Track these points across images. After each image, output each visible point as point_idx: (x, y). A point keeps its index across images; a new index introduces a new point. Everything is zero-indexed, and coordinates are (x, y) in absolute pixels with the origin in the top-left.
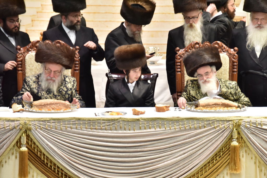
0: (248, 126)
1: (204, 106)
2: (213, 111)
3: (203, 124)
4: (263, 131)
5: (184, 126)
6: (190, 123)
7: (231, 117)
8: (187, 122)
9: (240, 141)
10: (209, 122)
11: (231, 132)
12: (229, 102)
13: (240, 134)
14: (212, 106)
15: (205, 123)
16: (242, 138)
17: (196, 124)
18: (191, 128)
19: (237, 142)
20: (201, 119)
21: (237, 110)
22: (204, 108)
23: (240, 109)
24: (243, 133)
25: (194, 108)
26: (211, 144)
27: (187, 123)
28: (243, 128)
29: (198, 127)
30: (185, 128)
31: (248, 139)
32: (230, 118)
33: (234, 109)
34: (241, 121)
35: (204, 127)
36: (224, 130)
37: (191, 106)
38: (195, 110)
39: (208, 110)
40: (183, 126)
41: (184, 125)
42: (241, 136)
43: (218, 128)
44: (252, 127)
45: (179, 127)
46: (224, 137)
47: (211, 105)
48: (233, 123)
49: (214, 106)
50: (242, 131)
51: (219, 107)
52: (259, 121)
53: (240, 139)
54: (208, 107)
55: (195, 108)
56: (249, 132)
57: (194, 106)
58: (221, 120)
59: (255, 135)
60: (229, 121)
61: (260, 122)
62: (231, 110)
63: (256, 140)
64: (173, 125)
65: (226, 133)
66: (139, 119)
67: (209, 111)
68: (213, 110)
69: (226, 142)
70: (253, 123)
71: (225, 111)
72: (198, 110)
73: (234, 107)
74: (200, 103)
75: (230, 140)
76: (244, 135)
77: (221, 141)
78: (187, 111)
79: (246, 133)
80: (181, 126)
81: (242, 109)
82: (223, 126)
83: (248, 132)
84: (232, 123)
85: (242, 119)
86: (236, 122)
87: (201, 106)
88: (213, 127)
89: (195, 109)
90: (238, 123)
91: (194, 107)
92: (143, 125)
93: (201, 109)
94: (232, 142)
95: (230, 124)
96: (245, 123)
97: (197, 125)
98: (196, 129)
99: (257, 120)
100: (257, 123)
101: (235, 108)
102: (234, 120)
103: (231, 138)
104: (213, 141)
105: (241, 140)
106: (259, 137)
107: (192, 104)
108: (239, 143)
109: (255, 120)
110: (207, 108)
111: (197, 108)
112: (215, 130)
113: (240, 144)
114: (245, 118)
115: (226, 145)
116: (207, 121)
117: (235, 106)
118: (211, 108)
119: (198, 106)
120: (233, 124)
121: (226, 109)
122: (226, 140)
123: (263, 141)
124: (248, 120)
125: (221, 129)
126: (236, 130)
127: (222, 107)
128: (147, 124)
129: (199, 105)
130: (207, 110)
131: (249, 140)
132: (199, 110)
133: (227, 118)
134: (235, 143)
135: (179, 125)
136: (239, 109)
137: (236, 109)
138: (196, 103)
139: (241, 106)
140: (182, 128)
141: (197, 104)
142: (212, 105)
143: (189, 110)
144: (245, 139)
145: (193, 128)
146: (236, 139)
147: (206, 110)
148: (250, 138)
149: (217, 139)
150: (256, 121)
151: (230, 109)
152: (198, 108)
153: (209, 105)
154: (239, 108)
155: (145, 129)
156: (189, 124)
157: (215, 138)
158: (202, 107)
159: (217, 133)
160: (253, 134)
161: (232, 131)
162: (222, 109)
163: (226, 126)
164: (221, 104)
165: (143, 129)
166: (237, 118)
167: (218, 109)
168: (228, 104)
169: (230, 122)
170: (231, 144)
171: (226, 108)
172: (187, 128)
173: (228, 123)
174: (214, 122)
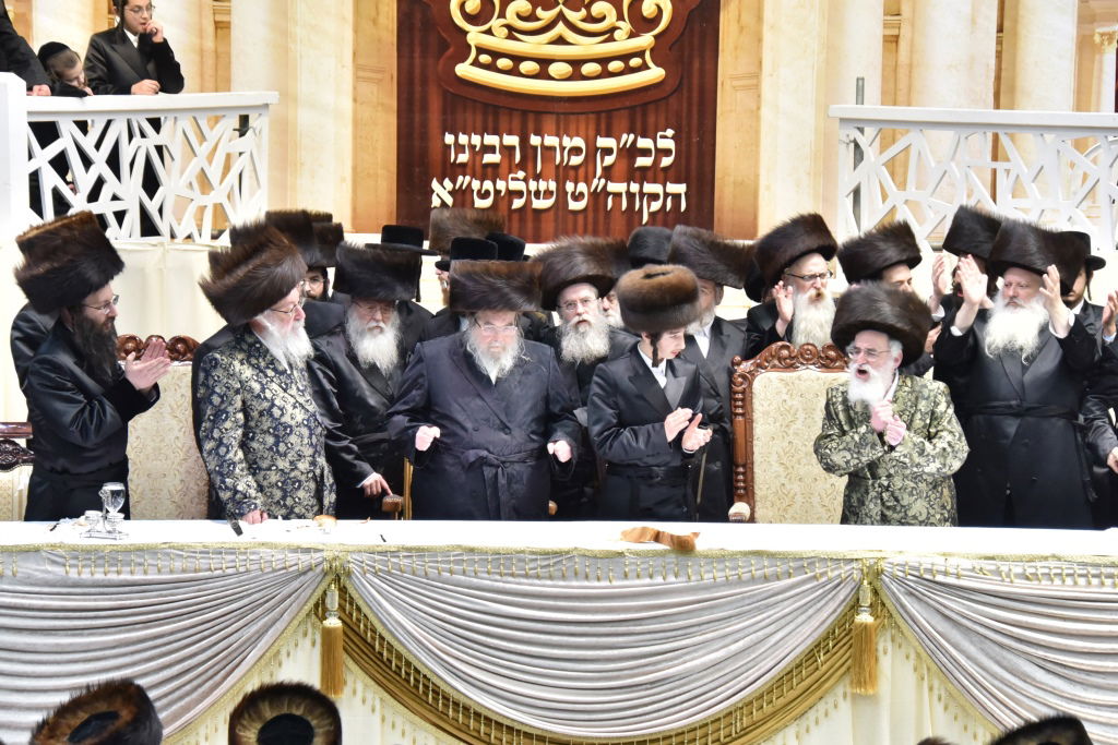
0: (901, 574)
3: (785, 567)
4: (938, 587)
5: (737, 572)
6: (752, 565)
7: (856, 551)
8: (745, 561)
9: (879, 613)
10: (800, 563)
11: (854, 590)
13: (878, 595)
15: (791, 564)
16: (883, 605)
17: (767, 568)
18: (756, 576)
19: (870, 614)
20: (780, 554)
24: (886, 593)
26: (803, 617)
27: (745, 565)
28: (887, 580)
29: (772, 575)
30: (740, 578)
31: (898, 607)
32: (854, 553)
34: (883, 562)
35: (787, 575)
36: (838, 585)
40: (733, 572)
41: (735, 569)
42: (882, 601)
43: (823, 579)
44: (909, 577)
45: (724, 574)
46: (838, 602)
48: (860, 566)
50: (884, 588)
52: (926, 562)
53: (878, 606)
56: (903, 590)
58: (831, 559)
59: (917, 597)
60: (852, 560)
61: (929, 567)
63: (920, 610)
64: (708, 568)
65: (842, 591)
66: (622, 553)
69: (842, 615)
70: (912, 568)
75: (852, 611)
76: (888, 597)
77: (831, 610)
79: (894, 593)
80: (728, 572)
82: (836, 573)
83: (899, 590)
84: (858, 567)
85: (885, 558)
86: (868, 565)
88: (809, 575)
90: (876, 568)
92: (633, 567)
94: (858, 614)
95: (853, 568)
96: (891, 566)
97: (770, 571)
98: (766, 579)
99: (922, 560)
100: (922, 568)
102: (864, 560)
103: (855, 606)
105: (881, 611)
106: (926, 603)
108: (877, 618)
109: (918, 559)
112: (815, 583)
113: (879, 621)
114: (894, 555)
115: (843, 621)
116: (795, 559)
120: (862, 570)
122: (842, 610)
123: (936, 614)
124: (899, 559)
125: (830, 580)
126: (870, 583)
128: (642, 566)
131: (902, 611)
133: (845, 554)
134: (865, 618)
135: (723, 570)
140: (730, 578)
144: (891, 608)
145: (760, 578)
146: (867, 607)
148: (903, 606)
149: (819, 605)
150: (921, 565)
155: (638, 577)
156: (749, 567)
157: (815, 604)
159: (821, 591)
160: (911, 594)
161: (858, 587)
163: (843, 574)
165: (633, 579)
166: (872, 553)
169: (854, 565)
170: (856, 620)
172: (746, 576)
173: (848, 567)
174: (813, 563)
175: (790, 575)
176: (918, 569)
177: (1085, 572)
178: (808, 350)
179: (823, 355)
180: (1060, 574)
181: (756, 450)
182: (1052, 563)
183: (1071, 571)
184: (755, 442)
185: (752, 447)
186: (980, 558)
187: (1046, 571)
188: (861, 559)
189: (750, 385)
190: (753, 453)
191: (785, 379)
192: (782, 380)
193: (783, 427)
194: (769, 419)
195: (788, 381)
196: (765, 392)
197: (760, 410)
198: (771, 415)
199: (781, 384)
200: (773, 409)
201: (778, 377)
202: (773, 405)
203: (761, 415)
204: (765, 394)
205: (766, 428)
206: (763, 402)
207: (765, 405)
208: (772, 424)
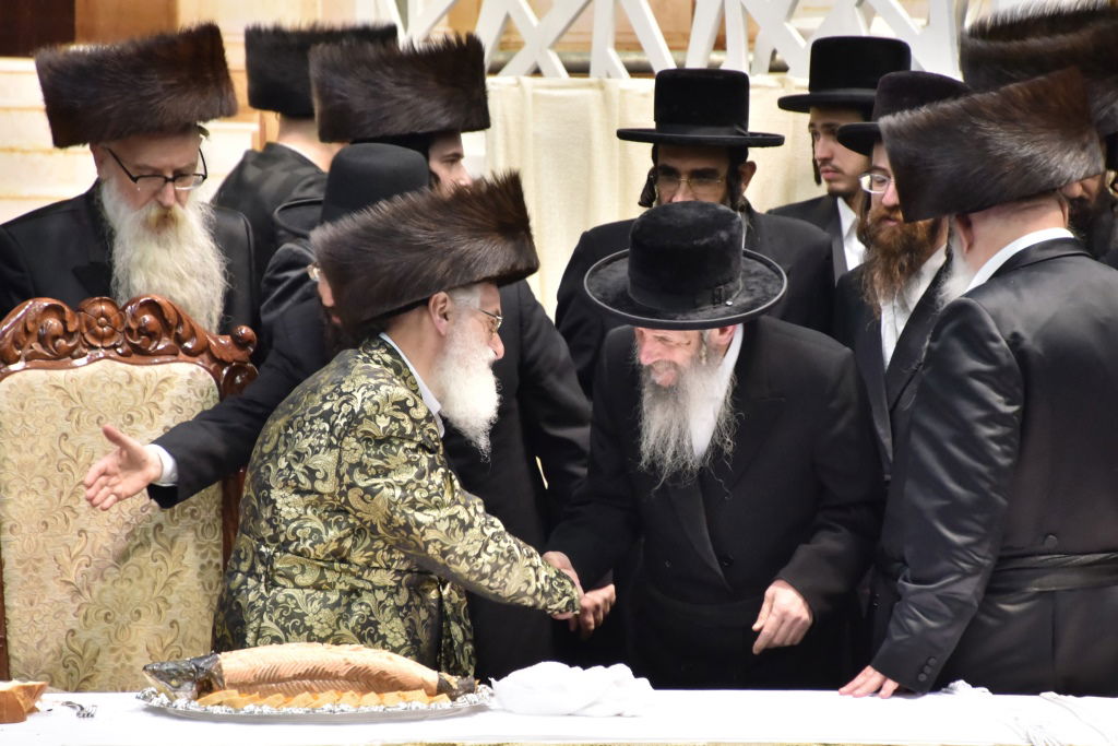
1: (245, 686)
2: (301, 711)
12: (390, 659)
14: (295, 683)
21: (433, 705)
22: (246, 698)
23: (453, 699)
25: (189, 695)
33: (418, 700)
37: (174, 683)
38: (195, 706)
39: (270, 704)
47: (289, 679)
49: (307, 682)
51: (332, 691)
54: (272, 691)
55: (196, 699)
57: (188, 685)
62: (399, 709)
67: (275, 712)
68: (298, 706)
71: (367, 710)
72: (209, 707)
73: (419, 687)
74: (224, 667)
78: (149, 717)
81: (464, 701)
87: (233, 685)
89: (197, 703)
91: (189, 688)
93: (231, 704)
101: (421, 693)
107: (180, 674)
110: (264, 695)
111: (210, 696)
117: (422, 686)
118: (290, 694)
119: (215, 686)
121: (371, 702)
127: (351, 692)
129: (222, 680)
130: (266, 710)
132: (217, 710)
136: (443, 701)
137: (428, 699)
138: (202, 665)
139: (455, 686)
141: (209, 673)
142: (295, 677)
143: (159, 711)
147: (257, 711)
151: (393, 701)
152: (215, 696)
153: (280, 680)
154: (444, 696)
158: (235, 692)
162: (349, 702)
164: (343, 674)
167: (326, 701)
168: (384, 673)
171: (372, 697)
184: (5, 537)
191: (63, 385)
192: (57, 387)
193: (64, 498)
194: (34, 481)
195: (70, 390)
196: (23, 417)
197: (15, 461)
198: (39, 469)
199: (54, 397)
200: (43, 458)
201: (46, 382)
202: (40, 448)
203: (16, 473)
204: (24, 422)
205: (29, 502)
206: (19, 442)
207: (24, 448)
208: (40, 490)
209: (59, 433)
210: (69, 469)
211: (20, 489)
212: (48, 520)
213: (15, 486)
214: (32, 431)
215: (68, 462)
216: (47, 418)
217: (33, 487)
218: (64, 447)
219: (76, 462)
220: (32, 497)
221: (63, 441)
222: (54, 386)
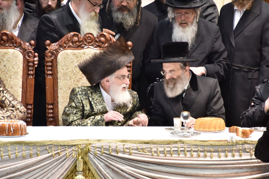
0: (99, 153)
3: (35, 151)
4: (119, 160)
5: (7, 154)
6: (16, 149)
7: (74, 140)
8: (11, 147)
9: (87, 175)
10: (43, 148)
11: (74, 162)
13: (87, 164)
15: (38, 149)
16: (89, 170)
17: (24, 151)
18: (18, 156)
19: (82, 175)
20: (32, 143)
24: (91, 164)
27: (12, 149)
28: (91, 156)
29: (27, 155)
30: (9, 157)
31: (97, 171)
32: (73, 142)
34: (89, 146)
35: (36, 155)
36: (65, 159)
40: (5, 154)
41: (7, 152)
42: (89, 168)
44: (104, 154)
46: (64, 170)
48: (77, 149)
50: (90, 160)
52: (113, 146)
53: (87, 171)
58: (61, 145)
59: (107, 166)
60: (72, 146)
61: (115, 148)
63: (109, 172)
65: (67, 163)
69: (67, 176)
70: (105, 149)
75: (72, 174)
76: (92, 166)
77: (60, 174)
79: (95, 164)
80: (2, 154)
82: (63, 153)
84: (75, 149)
85: (90, 144)
86: (81, 148)
88: (50, 154)
90: (85, 149)
94: (76, 175)
95: (73, 150)
96: (94, 148)
97: (26, 153)
98: (24, 158)
99: (111, 145)
100: (110, 149)
102: (79, 145)
103: (74, 171)
104: (49, 175)
105: (89, 173)
106: (112, 169)
109: (108, 144)
114: (95, 142)
116: (41, 146)
120: (78, 151)
122: (67, 173)
124: (98, 144)
125: (60, 158)
126: (82, 158)
131: (99, 173)
133: (69, 142)
140: (3, 157)
144: (94, 172)
145: (20, 157)
146: (81, 171)
148: (100, 170)
149: (54, 171)
150: (110, 147)
156: (14, 151)
157: (51, 171)
161: (76, 160)
163: (67, 154)
166: (83, 141)
169: (74, 148)
172: (13, 156)
173: (70, 150)
174: (50, 148)
175: (38, 155)
176: (108, 150)
177: (197, 149)
178: (89, 37)
179: (97, 40)
180: (184, 151)
181: (59, 95)
182: (179, 145)
183: (190, 149)
184: (59, 91)
185: (57, 93)
186: (142, 143)
187: (176, 149)
188: (78, 145)
189: (56, 57)
190: (58, 97)
191: (76, 54)
192: (75, 54)
193: (75, 82)
194: (67, 77)
195: (78, 55)
196: (65, 61)
197: (62, 72)
198: (68, 75)
199: (74, 57)
200: (70, 72)
201: (72, 53)
202: (69, 69)
203: (62, 75)
204: (65, 62)
205: (65, 83)
206: (63, 67)
207: (64, 69)
208: (68, 80)
209: (74, 66)
210: (77, 75)
211: (63, 79)
212: (70, 87)
213: (62, 78)
214: (67, 65)
215: (76, 73)
216: (71, 62)
217: (67, 79)
218: (76, 69)
219: (79, 73)
220: (66, 81)
221: (75, 67)
222: (74, 54)
